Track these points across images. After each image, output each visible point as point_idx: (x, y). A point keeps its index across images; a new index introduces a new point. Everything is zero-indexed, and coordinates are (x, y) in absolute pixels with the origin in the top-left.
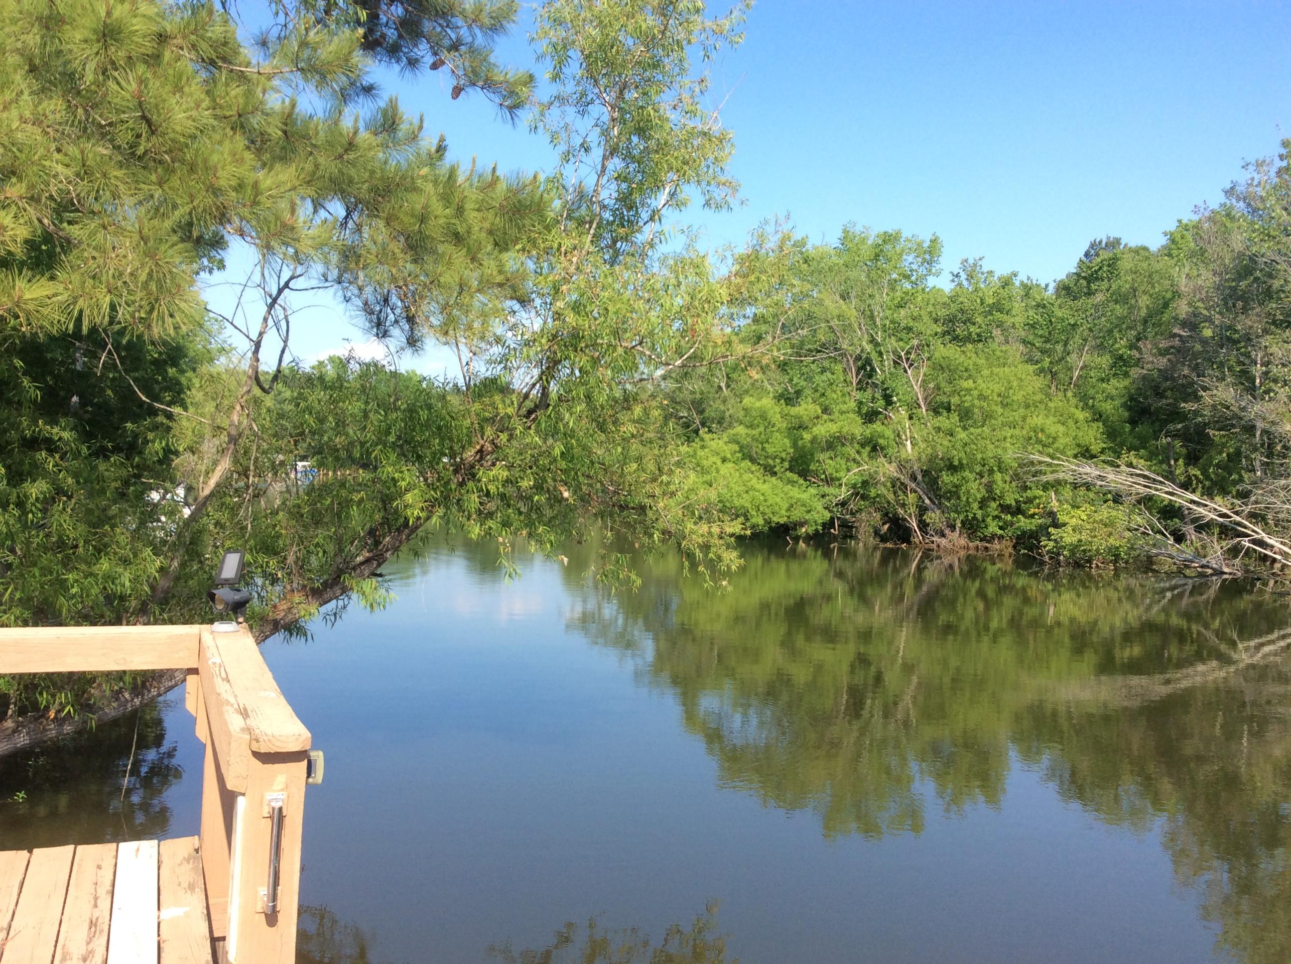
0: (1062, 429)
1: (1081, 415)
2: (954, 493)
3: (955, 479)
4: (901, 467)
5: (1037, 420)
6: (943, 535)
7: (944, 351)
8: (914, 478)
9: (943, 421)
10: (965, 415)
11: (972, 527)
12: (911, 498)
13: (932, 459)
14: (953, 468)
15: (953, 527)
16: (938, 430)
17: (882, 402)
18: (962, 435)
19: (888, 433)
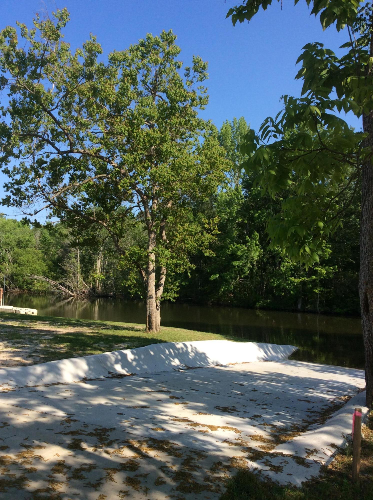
0: (39, 267)
1: (44, 264)
2: (16, 281)
3: (17, 278)
4: (6, 275)
5: (35, 266)
6: (14, 289)
7: (17, 250)
8: (8, 277)
9: (16, 265)
10: (20, 265)
11: (21, 288)
12: (8, 281)
13: (12, 273)
14: (17, 276)
15: (16, 288)
16: (14, 267)
17: (2, 260)
18: (19, 268)
19: (3, 267)
